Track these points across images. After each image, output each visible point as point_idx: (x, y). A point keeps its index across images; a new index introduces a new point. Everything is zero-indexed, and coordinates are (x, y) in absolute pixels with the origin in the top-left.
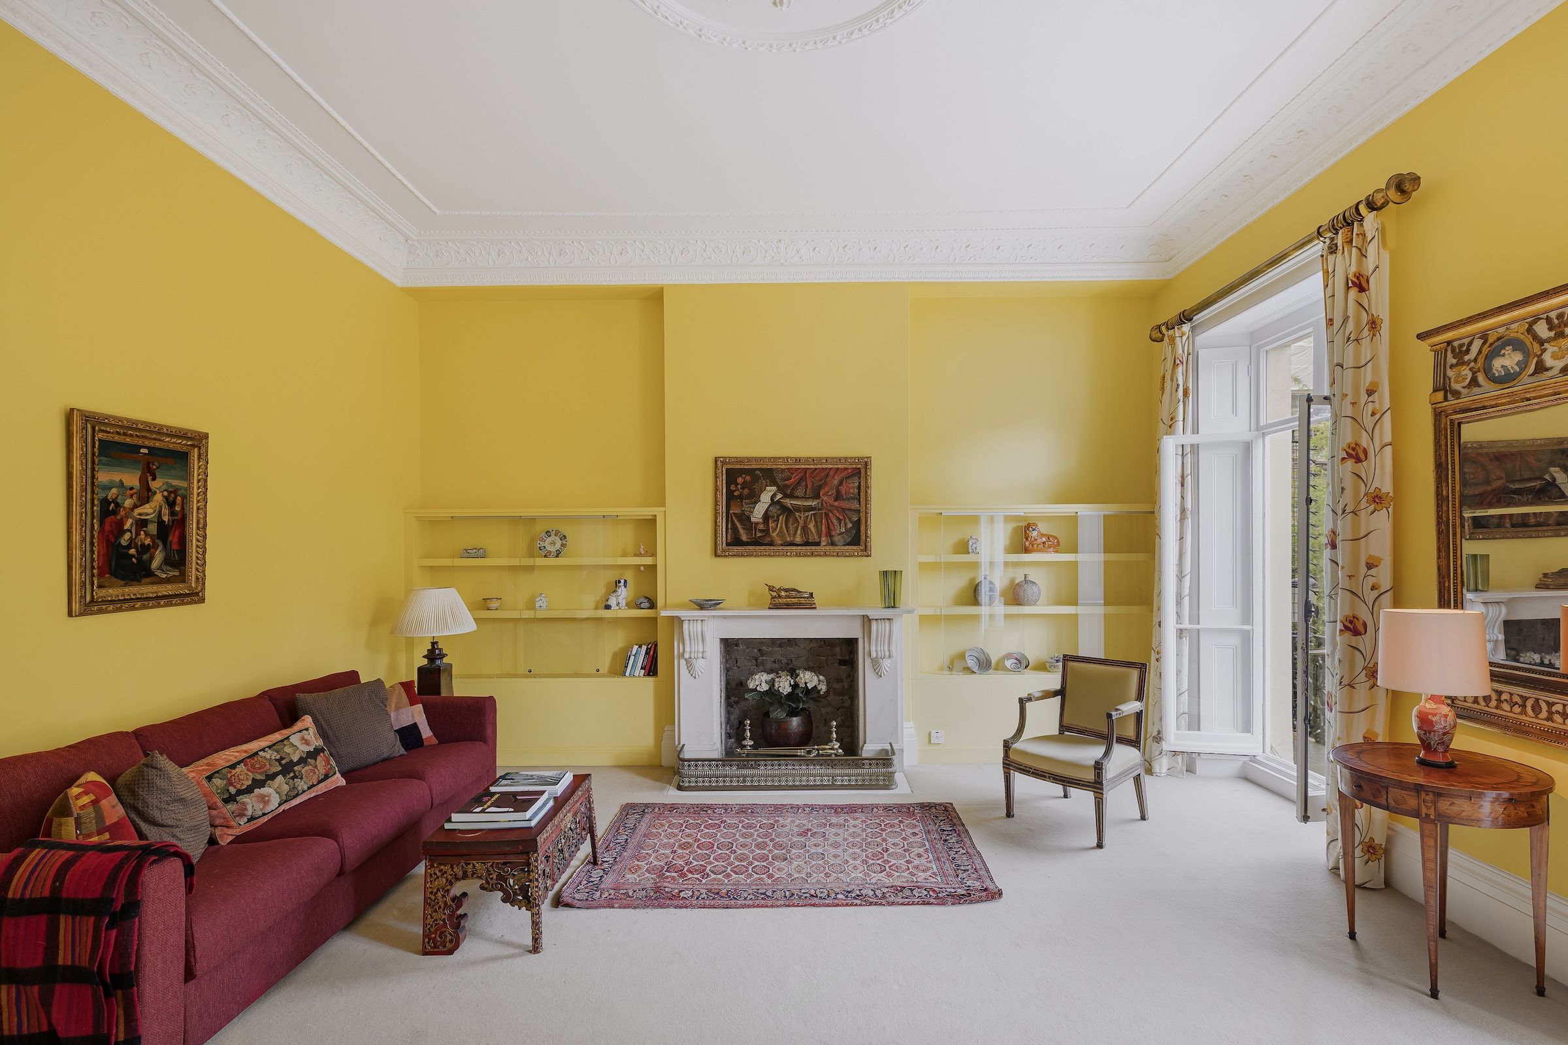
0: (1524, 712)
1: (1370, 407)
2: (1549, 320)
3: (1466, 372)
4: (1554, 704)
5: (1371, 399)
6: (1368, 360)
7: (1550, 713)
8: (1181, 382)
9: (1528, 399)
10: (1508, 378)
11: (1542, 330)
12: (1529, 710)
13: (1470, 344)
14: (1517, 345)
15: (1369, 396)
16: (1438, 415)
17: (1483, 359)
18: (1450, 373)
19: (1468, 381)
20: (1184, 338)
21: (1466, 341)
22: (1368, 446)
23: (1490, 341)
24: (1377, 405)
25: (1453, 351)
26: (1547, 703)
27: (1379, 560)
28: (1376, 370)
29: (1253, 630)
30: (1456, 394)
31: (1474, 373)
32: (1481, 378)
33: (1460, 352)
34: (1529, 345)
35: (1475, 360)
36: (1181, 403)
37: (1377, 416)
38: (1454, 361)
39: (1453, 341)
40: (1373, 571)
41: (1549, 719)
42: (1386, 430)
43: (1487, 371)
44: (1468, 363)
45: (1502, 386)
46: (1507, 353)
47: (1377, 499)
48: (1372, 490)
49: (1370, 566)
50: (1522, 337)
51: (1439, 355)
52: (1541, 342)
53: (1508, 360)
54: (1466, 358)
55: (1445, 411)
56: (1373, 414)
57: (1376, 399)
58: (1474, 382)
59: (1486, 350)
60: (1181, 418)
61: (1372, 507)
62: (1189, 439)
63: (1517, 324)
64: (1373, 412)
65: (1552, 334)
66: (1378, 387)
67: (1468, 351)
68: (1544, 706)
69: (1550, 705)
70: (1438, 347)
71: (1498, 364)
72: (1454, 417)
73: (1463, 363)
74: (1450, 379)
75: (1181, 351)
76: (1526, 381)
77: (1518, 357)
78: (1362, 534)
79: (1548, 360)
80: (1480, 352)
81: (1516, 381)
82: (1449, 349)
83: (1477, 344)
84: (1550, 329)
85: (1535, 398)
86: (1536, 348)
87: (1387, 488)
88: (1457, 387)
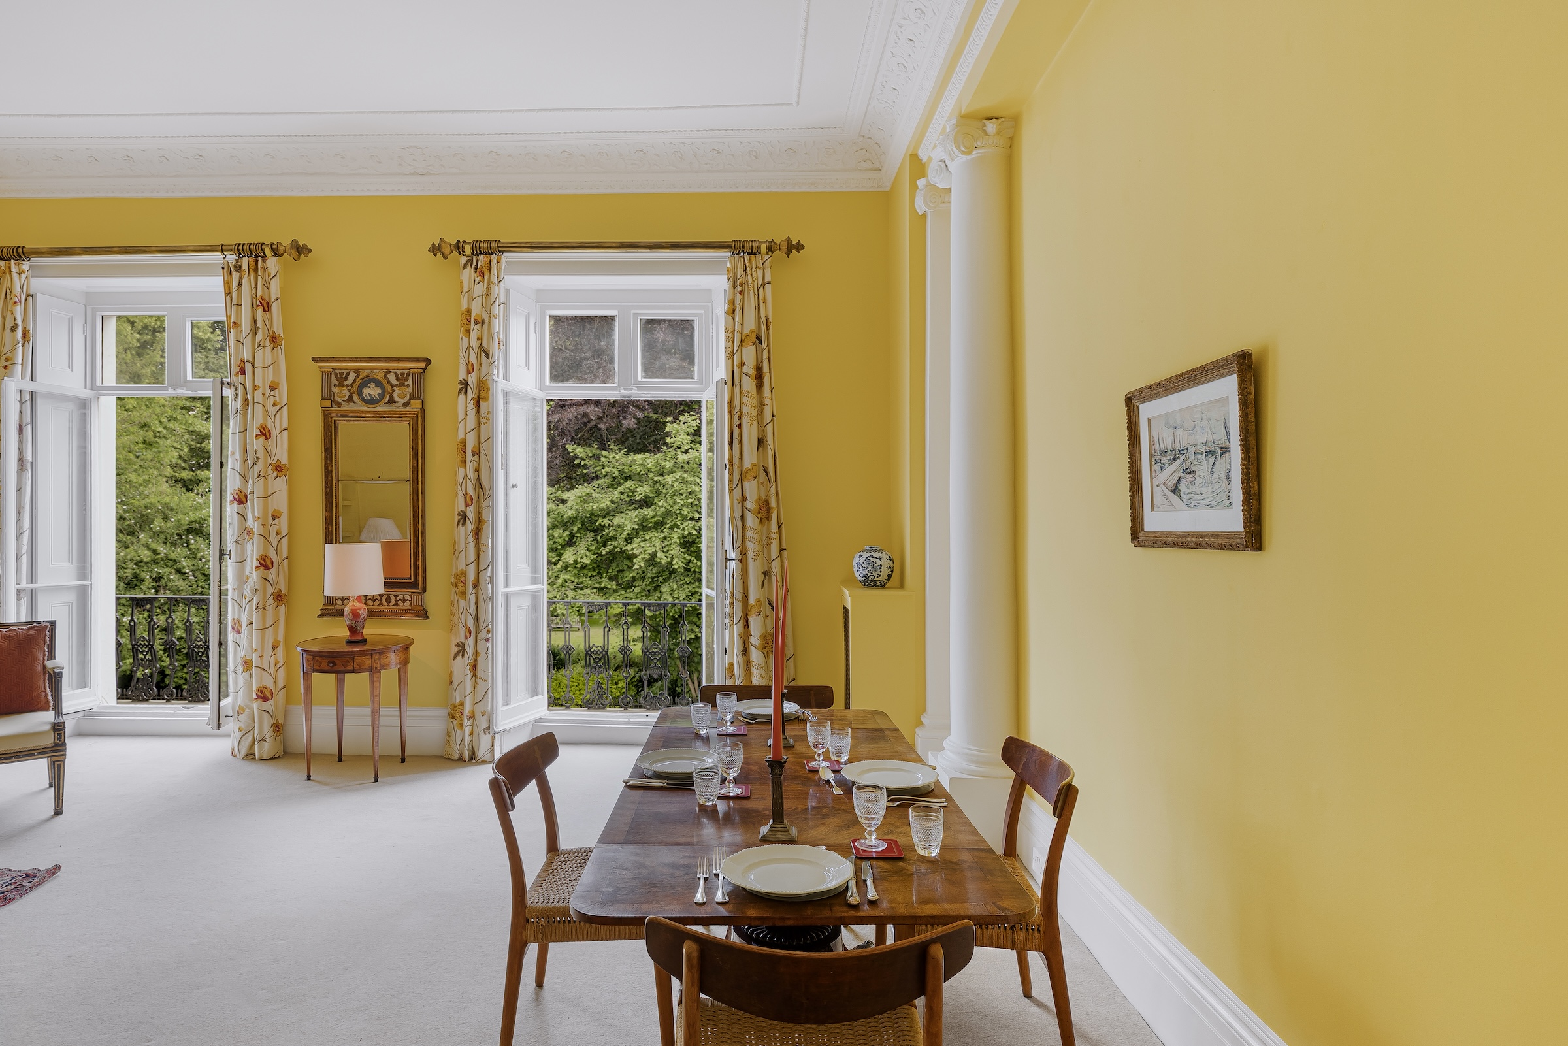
0: (381, 604)
1: (272, 400)
2: (396, 374)
3: (345, 391)
4: (398, 595)
5: (272, 393)
6: (270, 364)
7: (396, 601)
8: (19, 321)
9: (384, 417)
10: (371, 402)
11: (392, 378)
12: (384, 602)
13: (348, 374)
14: (378, 384)
15: (271, 390)
16: (326, 416)
17: (357, 387)
18: (334, 389)
19: (347, 396)
20: (23, 277)
21: (345, 372)
22: (272, 428)
23: (361, 377)
24: (277, 399)
25: (336, 375)
26: (394, 595)
27: (281, 513)
28: (277, 372)
29: (91, 585)
30: (339, 405)
31: (351, 393)
32: (355, 397)
33: (341, 377)
34: (385, 385)
35: (352, 385)
36: (20, 345)
37: (278, 407)
38: (337, 383)
39: (336, 369)
40: (276, 522)
41: (396, 604)
42: (284, 418)
43: (360, 394)
44: (347, 386)
45: (369, 406)
46: (372, 386)
47: (279, 468)
48: (275, 461)
49: (274, 517)
50: (381, 379)
51: (325, 377)
52: (393, 386)
53: (372, 391)
54: (345, 383)
55: (330, 414)
56: (274, 405)
57: (277, 395)
58: (350, 399)
59: (359, 381)
60: (20, 362)
61: (275, 474)
62: (28, 386)
63: (378, 371)
64: (274, 404)
65: (398, 383)
66: (278, 386)
67: (346, 379)
68: (393, 598)
69: (396, 596)
70: (323, 370)
71: (366, 392)
72: (335, 419)
73: (343, 386)
74: (334, 394)
75: (19, 289)
76: (382, 408)
77: (379, 391)
78: (269, 494)
79: (396, 398)
80: (355, 381)
81: (377, 405)
82: (333, 373)
83: (352, 377)
84: (397, 380)
85: (388, 417)
86: (389, 388)
87: (284, 461)
88: (339, 400)
